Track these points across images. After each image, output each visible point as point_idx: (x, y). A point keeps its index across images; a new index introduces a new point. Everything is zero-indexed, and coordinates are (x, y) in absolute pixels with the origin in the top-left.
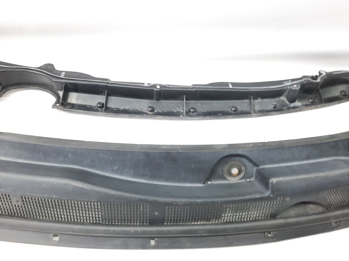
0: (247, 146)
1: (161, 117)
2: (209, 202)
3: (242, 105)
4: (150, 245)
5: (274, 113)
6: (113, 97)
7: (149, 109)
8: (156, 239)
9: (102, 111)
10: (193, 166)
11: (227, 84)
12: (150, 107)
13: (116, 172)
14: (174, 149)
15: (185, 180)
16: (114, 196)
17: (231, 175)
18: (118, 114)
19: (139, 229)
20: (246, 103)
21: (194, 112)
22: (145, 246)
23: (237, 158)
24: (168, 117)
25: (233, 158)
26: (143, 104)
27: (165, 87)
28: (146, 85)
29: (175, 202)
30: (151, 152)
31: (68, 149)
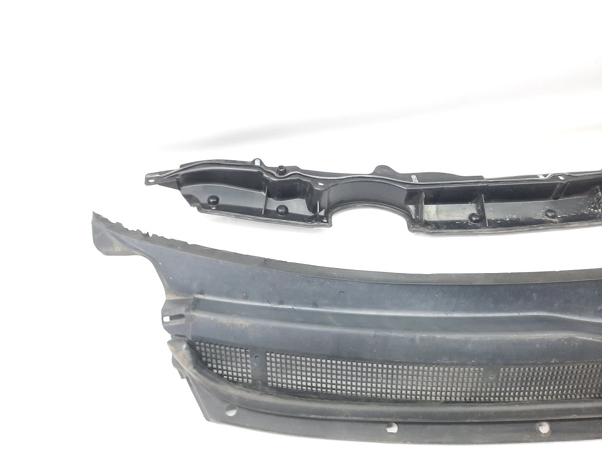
9: (484, 227)
12: (549, 211)
27: (569, 176)
28: (541, 177)
31: (532, 287)
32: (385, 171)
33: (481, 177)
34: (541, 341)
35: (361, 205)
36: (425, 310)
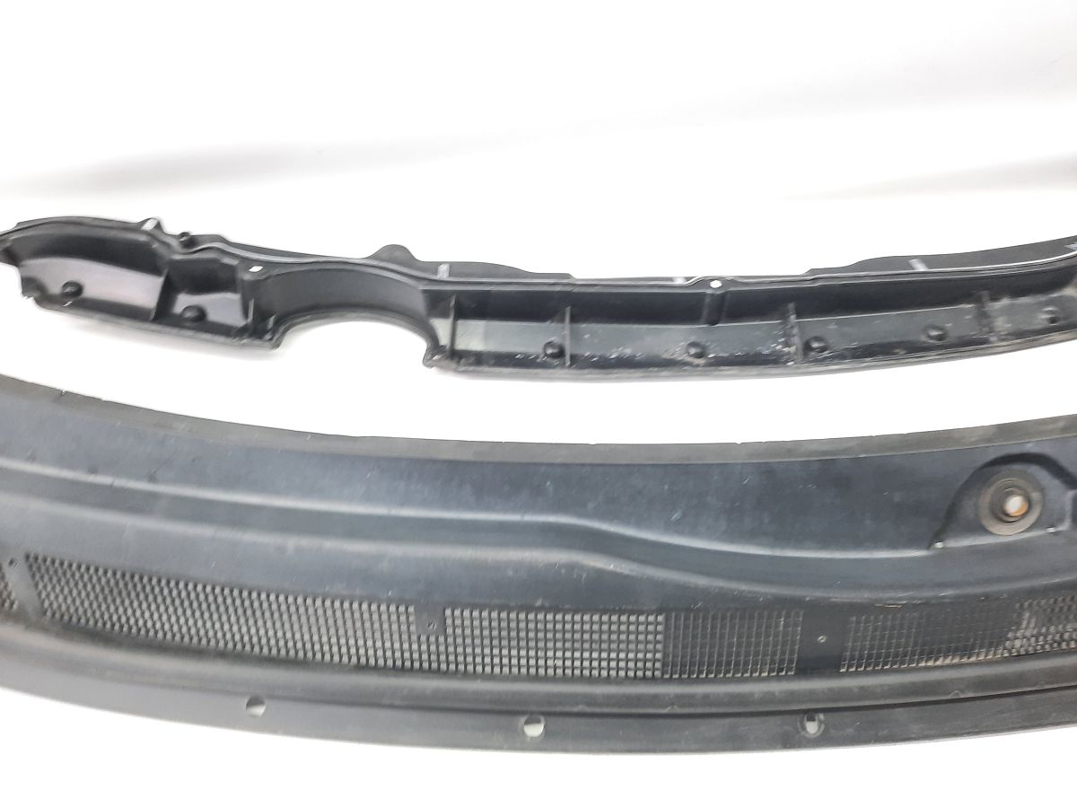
0: (1051, 427)
1: (734, 370)
2: (976, 597)
3: (956, 318)
4: (807, 735)
5: (1056, 336)
6: (584, 325)
7: (693, 351)
8: (822, 716)
9: (563, 365)
10: (897, 497)
11: (904, 261)
12: (693, 345)
13: (677, 527)
14: (845, 451)
15: (876, 541)
16: (704, 593)
17: (1002, 516)
18: (610, 370)
19: (777, 687)
20: (968, 312)
21: (823, 350)
22: (791, 741)
23: (1017, 467)
24: (755, 370)
25: (1005, 468)
26: (673, 339)
27: (733, 282)
28: (679, 282)
29: (880, 600)
30: (776, 463)
31: (543, 468)
32: (398, 254)
33: (567, 276)
34: (518, 566)
35: (353, 315)
36: (350, 499)
